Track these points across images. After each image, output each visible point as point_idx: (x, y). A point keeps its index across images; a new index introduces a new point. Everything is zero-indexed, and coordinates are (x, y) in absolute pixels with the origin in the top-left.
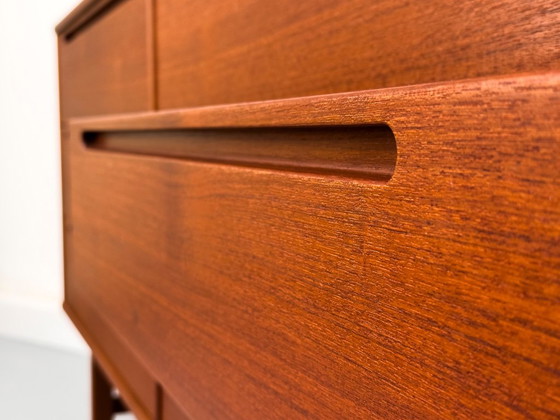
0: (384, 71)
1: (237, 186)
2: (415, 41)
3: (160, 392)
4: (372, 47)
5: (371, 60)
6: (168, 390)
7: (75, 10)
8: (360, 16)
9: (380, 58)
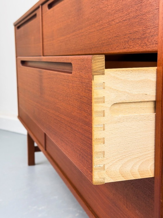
0: (91, 47)
1: (52, 75)
2: (96, 40)
3: (45, 135)
4: (89, 41)
5: (89, 44)
6: (47, 134)
7: (18, 20)
8: (86, 33)
9: (90, 44)
